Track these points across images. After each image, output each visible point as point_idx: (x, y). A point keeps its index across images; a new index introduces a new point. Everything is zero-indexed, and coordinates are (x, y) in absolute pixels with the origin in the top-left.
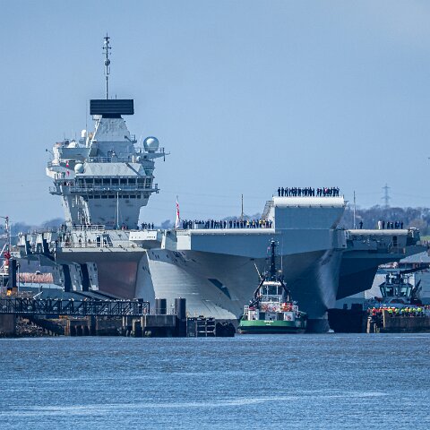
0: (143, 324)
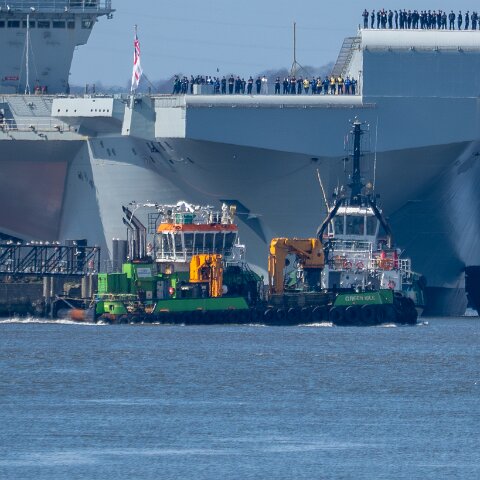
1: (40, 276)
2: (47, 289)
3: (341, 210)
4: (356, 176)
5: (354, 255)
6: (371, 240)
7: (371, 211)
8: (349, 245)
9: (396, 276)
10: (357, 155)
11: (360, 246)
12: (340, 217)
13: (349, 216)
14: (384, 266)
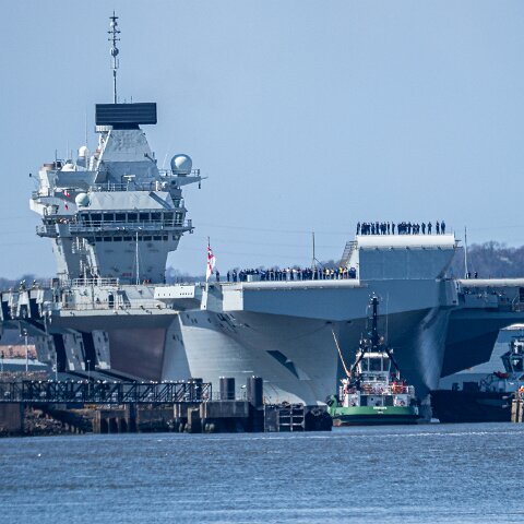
0: (203, 414)
1: (171, 404)
2: (176, 413)
3: (366, 355)
4: (375, 333)
5: (376, 385)
6: (386, 374)
7: (386, 355)
8: (371, 378)
9: (405, 397)
10: (375, 318)
11: (380, 378)
12: (366, 359)
13: (371, 359)
14: (397, 391)
